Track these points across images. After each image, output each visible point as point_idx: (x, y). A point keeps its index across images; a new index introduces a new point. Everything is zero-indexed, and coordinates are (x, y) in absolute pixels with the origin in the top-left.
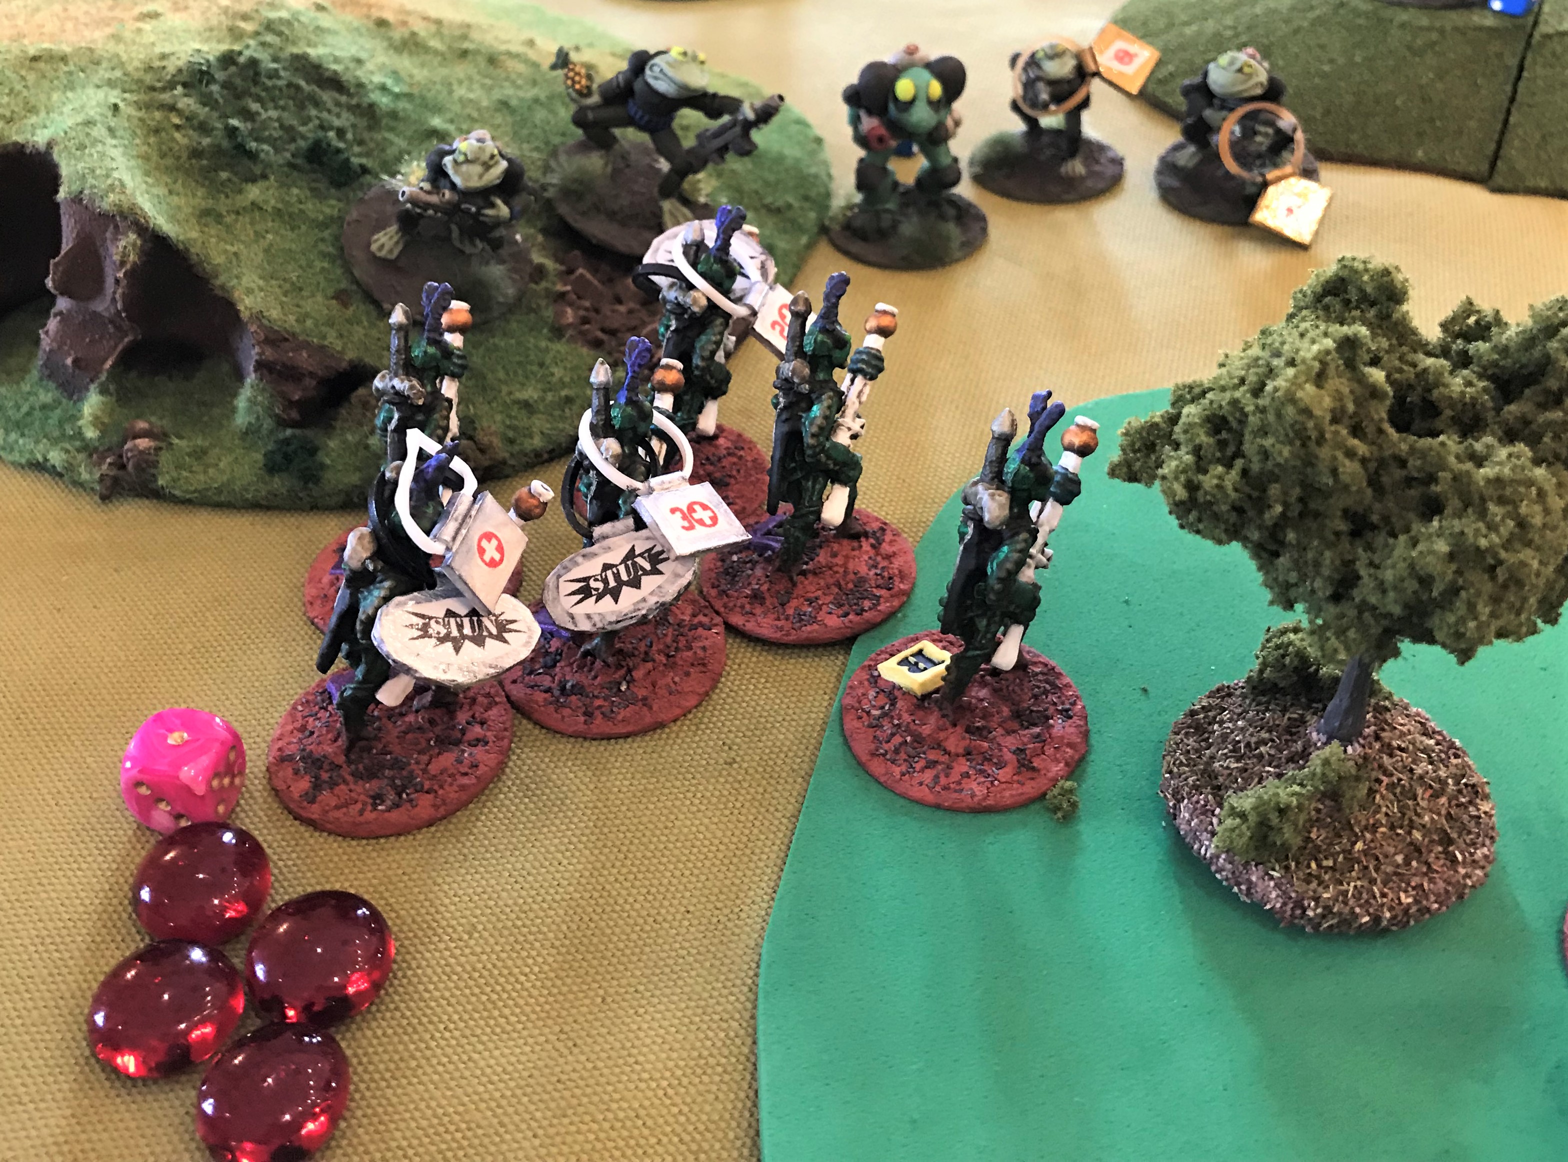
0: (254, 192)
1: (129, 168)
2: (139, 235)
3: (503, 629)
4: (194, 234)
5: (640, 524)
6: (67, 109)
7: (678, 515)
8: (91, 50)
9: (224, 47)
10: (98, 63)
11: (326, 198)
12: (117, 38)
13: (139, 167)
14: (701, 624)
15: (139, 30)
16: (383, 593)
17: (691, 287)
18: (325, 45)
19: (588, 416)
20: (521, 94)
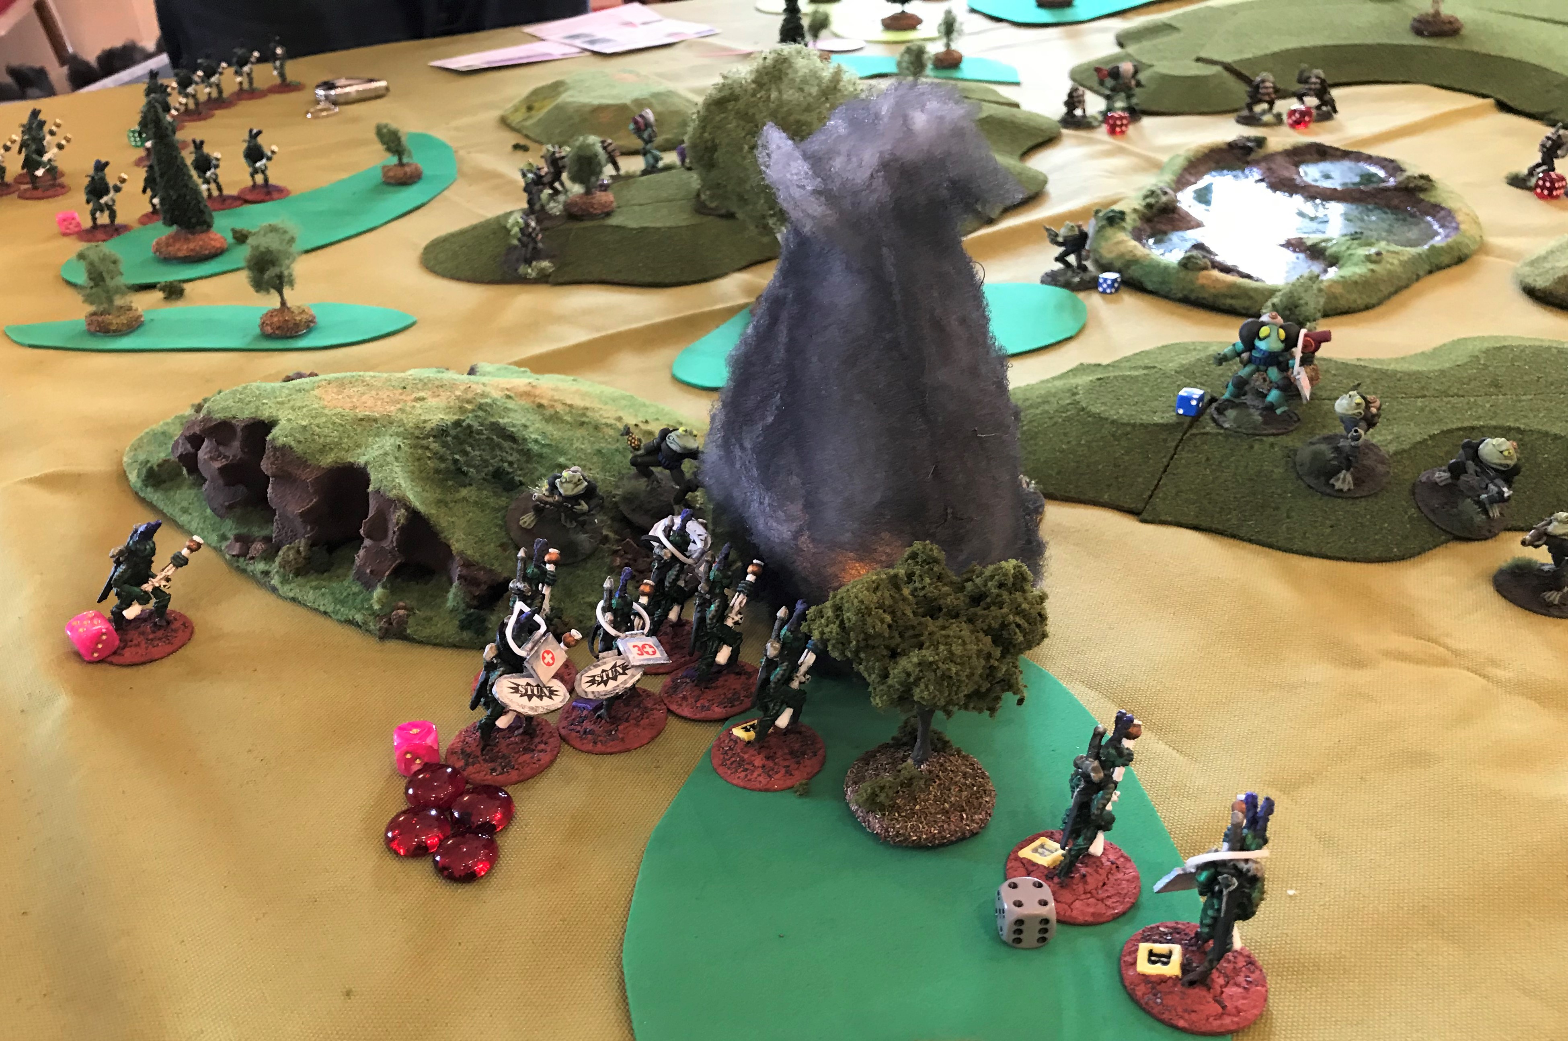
0: (464, 492)
1: (404, 478)
2: (406, 510)
3: (552, 693)
4: (433, 511)
5: (620, 653)
6: (375, 446)
7: (636, 649)
8: (389, 416)
9: (456, 417)
10: (392, 423)
11: (501, 496)
12: (402, 410)
13: (408, 477)
14: (656, 709)
15: (414, 407)
16: (499, 673)
17: (665, 547)
18: (508, 417)
19: (601, 604)
20: (609, 446)
